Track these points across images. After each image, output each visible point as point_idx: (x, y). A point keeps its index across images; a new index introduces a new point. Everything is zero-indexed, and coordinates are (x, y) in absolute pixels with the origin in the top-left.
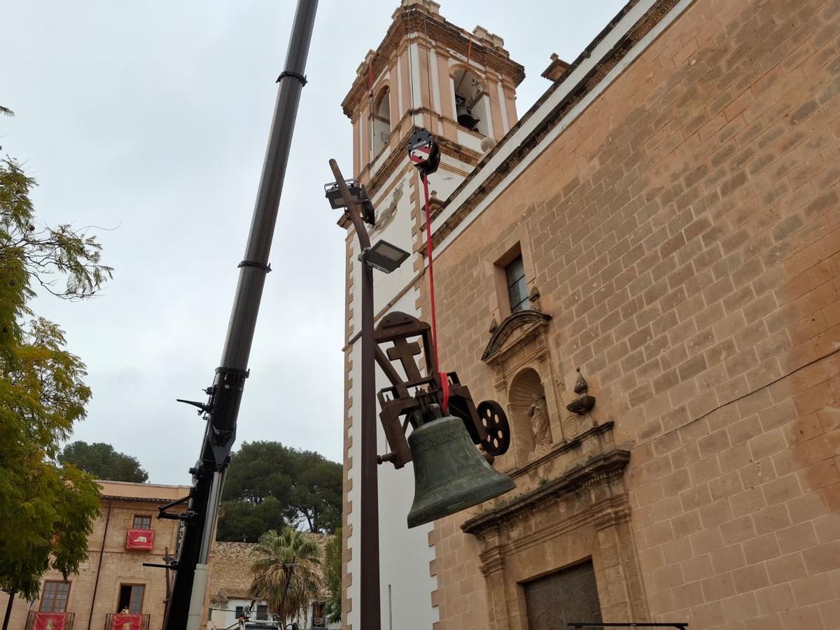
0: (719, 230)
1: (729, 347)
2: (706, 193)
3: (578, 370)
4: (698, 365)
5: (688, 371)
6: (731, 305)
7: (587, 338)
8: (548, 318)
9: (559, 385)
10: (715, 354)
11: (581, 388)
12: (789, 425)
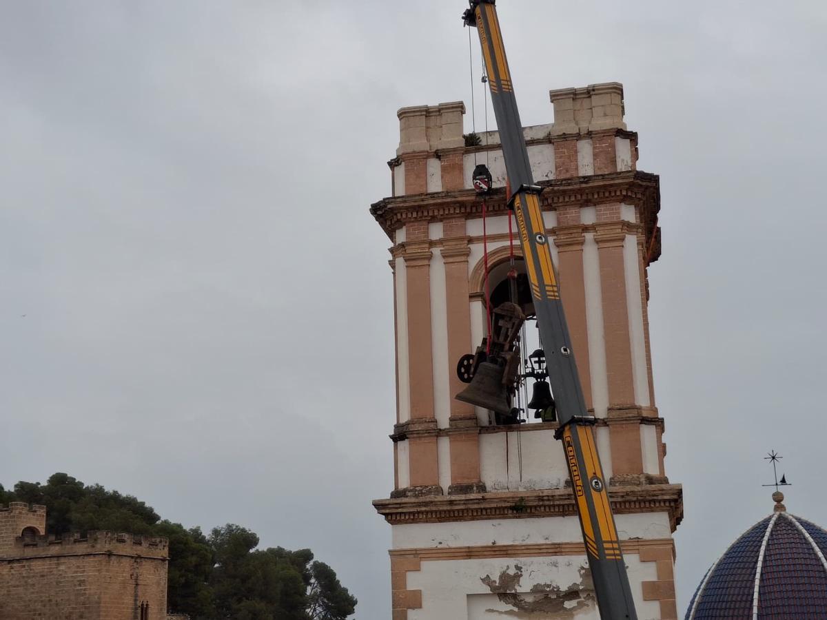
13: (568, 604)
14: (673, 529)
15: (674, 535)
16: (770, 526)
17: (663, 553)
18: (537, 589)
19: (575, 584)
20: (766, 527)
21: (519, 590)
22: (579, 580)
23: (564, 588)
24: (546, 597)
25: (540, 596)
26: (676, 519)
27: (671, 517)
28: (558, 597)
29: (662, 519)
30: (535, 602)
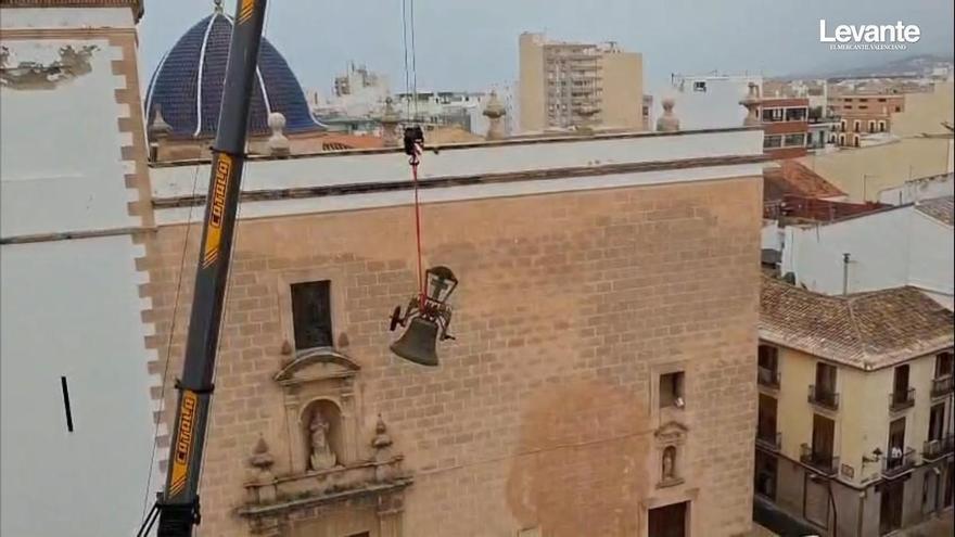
0: (500, 366)
1: (488, 434)
2: (499, 338)
3: (380, 415)
4: (468, 438)
5: (461, 440)
6: (496, 412)
7: (392, 395)
8: (355, 367)
9: (359, 422)
10: (480, 435)
11: (381, 430)
12: (505, 480)
13: (50, 77)
14: (137, 22)
15: (137, 27)
16: (212, 22)
17: (129, 39)
18: (23, 66)
19: (56, 62)
20: (208, 23)
21: (7, 66)
22: (59, 59)
23: (46, 65)
24: (32, 71)
25: (26, 71)
26: (139, 15)
27: (134, 11)
28: (43, 72)
29: (127, 13)
30: (22, 76)
